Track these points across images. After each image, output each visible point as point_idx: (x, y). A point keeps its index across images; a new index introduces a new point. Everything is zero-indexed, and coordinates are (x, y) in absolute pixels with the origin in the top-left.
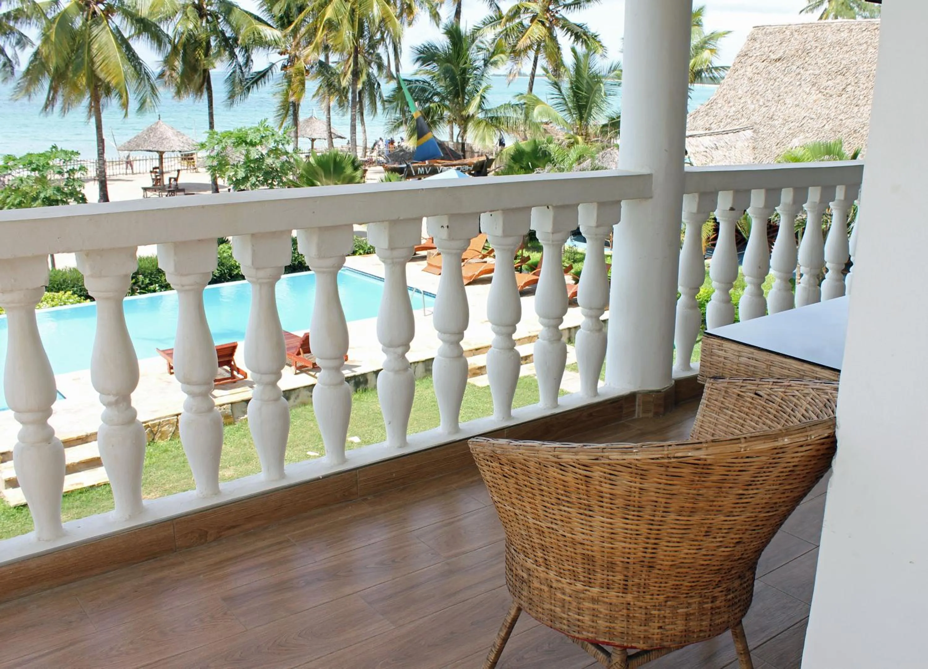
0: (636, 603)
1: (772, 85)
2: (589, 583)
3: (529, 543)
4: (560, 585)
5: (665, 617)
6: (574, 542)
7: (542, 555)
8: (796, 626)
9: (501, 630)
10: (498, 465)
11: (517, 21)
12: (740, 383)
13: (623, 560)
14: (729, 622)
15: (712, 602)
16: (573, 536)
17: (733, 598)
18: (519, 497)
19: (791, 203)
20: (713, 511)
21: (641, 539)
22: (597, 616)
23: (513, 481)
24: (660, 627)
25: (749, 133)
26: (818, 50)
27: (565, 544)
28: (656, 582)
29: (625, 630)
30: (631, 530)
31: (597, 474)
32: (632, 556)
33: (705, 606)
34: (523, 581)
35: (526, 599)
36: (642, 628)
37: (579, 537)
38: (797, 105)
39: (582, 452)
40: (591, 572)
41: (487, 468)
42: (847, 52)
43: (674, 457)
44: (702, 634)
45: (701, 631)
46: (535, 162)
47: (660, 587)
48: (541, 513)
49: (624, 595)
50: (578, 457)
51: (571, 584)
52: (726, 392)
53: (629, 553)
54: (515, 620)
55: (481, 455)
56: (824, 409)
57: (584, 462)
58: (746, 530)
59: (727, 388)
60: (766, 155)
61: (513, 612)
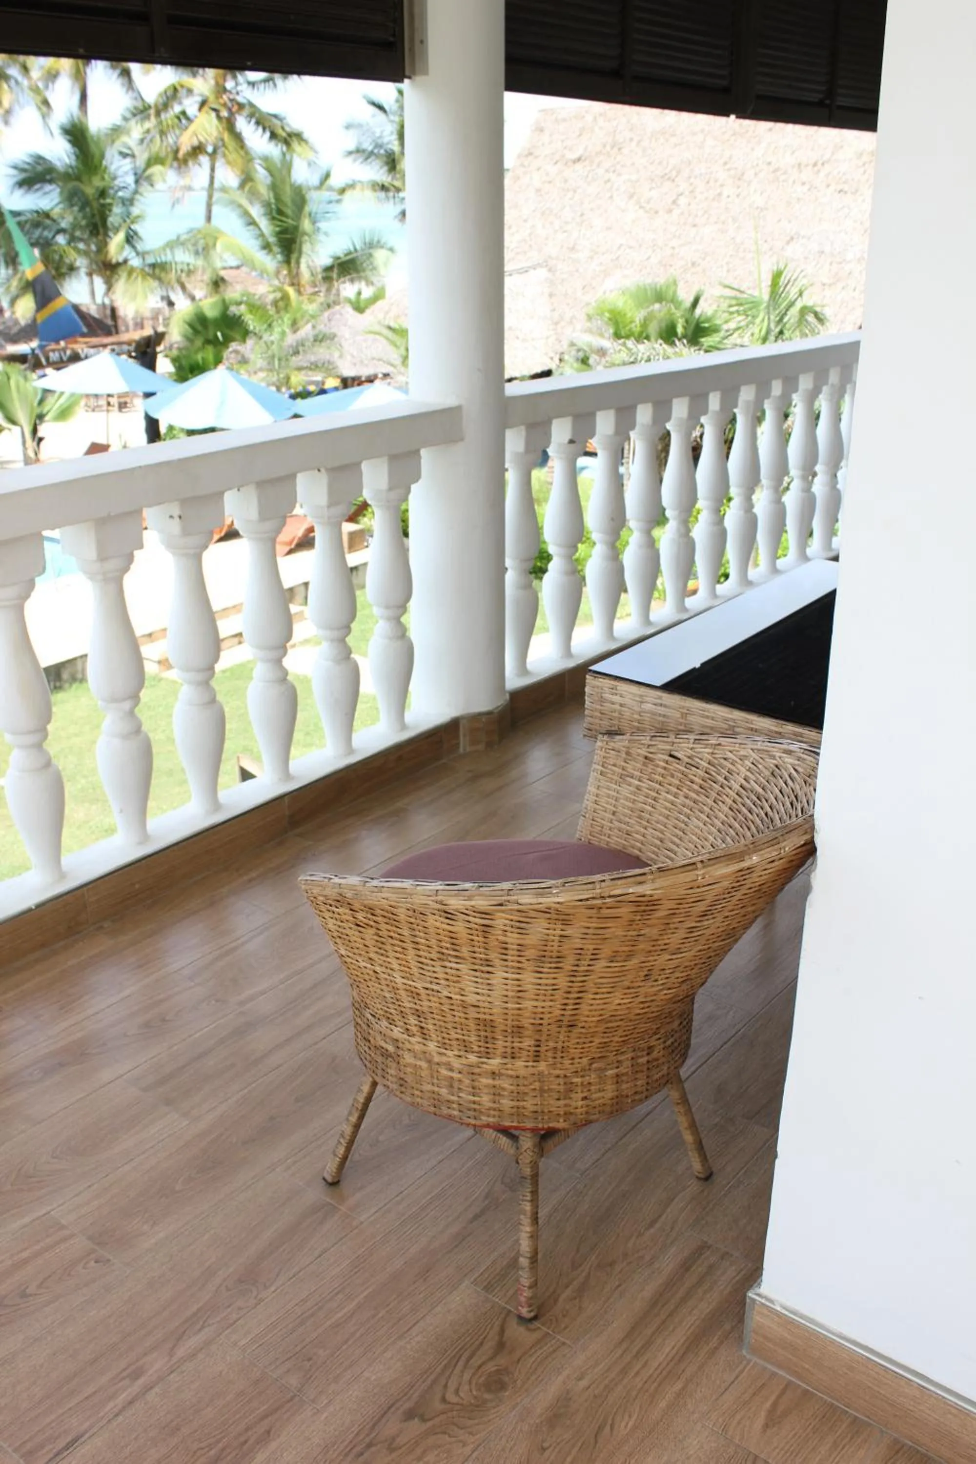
0: (552, 1071)
1: (571, 199)
2: (488, 1055)
3: (396, 1007)
4: (444, 1059)
5: (590, 1083)
6: (464, 1006)
7: (416, 1022)
8: (729, 1043)
9: (350, 1114)
10: (347, 911)
11: (177, 109)
12: (646, 740)
13: (533, 1021)
14: (668, 1074)
15: (648, 1054)
16: (463, 998)
17: (672, 1043)
18: (382, 951)
19: (650, 423)
20: (656, 951)
21: (559, 995)
22: (499, 1095)
23: (372, 931)
24: (585, 1098)
25: (542, 273)
26: (634, 144)
27: (453, 1007)
28: (578, 1043)
29: (538, 1108)
30: (546, 985)
31: (500, 921)
32: (546, 1016)
33: (640, 1060)
34: (386, 1054)
35: (394, 1080)
36: (562, 1102)
37: (471, 999)
38: (609, 229)
39: (479, 895)
40: (489, 1040)
41: (331, 914)
42: (676, 145)
43: (610, 897)
44: (637, 1097)
45: (636, 1093)
46: (227, 332)
47: (583, 1048)
48: (415, 971)
49: (535, 1064)
50: (473, 903)
51: (460, 1056)
52: (628, 753)
53: (543, 1013)
54: (369, 1099)
55: (321, 898)
56: (772, 778)
57: (482, 909)
58: (696, 965)
59: (628, 748)
60: (568, 304)
61: (366, 1088)
